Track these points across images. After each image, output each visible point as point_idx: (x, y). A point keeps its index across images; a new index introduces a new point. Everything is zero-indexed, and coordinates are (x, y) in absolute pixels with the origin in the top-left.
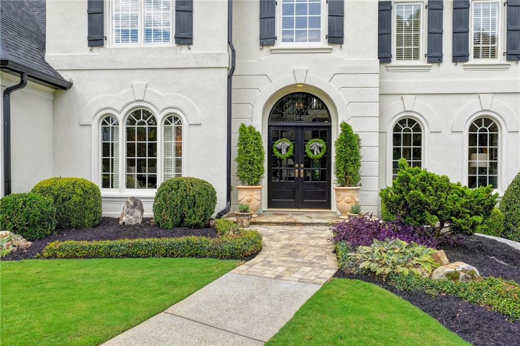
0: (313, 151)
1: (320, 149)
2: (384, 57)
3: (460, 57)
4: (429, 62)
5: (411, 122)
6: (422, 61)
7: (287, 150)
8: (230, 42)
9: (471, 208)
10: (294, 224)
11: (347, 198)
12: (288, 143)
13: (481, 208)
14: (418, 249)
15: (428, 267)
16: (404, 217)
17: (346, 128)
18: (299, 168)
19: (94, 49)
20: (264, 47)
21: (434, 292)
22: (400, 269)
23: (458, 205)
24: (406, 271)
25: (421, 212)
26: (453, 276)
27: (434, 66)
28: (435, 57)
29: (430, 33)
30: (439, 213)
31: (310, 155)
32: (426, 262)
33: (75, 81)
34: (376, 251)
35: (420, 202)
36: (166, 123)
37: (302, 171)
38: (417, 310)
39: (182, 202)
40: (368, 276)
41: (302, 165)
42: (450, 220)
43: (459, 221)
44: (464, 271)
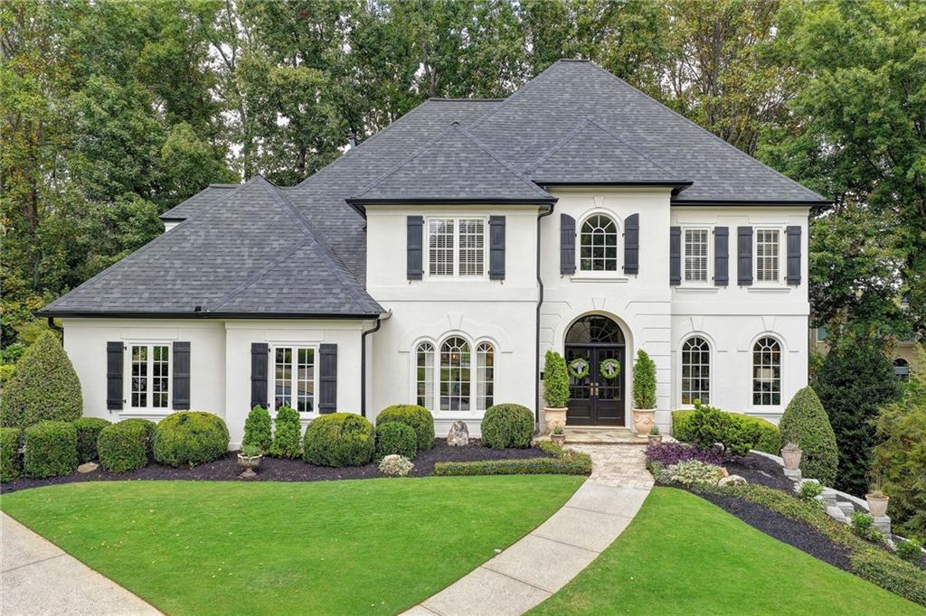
0: (607, 371)
1: (614, 368)
2: (675, 280)
3: (745, 280)
4: (716, 285)
5: (699, 341)
6: (710, 283)
7: (583, 369)
8: (538, 278)
9: (744, 438)
10: (600, 443)
11: (644, 420)
12: (584, 364)
13: (751, 438)
14: (709, 467)
15: (716, 479)
16: (698, 443)
17: (643, 356)
18: (594, 387)
19: (413, 281)
20: (565, 276)
21: (719, 493)
22: (698, 480)
23: (736, 436)
24: (702, 481)
25: (711, 441)
26: (731, 484)
27: (721, 289)
28: (721, 280)
29: (716, 258)
30: (724, 441)
31: (605, 374)
32: (714, 475)
33: (393, 311)
34: (682, 468)
35: (710, 434)
36: (479, 350)
37: (597, 389)
38: (709, 503)
39: (512, 427)
40: (678, 484)
41: (597, 384)
42: (731, 446)
43: (736, 447)
44: (737, 480)
